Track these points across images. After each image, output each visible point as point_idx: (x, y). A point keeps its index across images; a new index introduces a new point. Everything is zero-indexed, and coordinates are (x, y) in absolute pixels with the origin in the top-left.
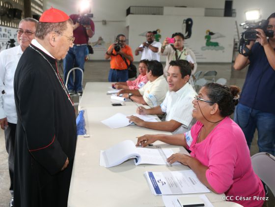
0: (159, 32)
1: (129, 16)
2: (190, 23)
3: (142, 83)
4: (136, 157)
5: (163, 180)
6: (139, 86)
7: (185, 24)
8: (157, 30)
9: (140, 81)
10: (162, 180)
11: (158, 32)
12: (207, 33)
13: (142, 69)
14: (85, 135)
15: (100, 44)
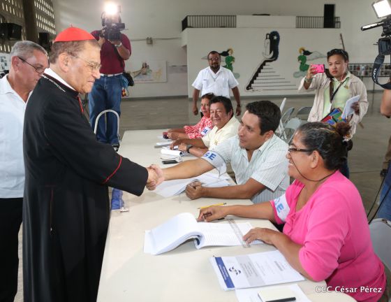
0: (232, 52)
1: (186, 29)
2: (275, 38)
3: (206, 128)
4: (197, 237)
5: (238, 267)
6: (203, 133)
7: (269, 41)
8: (228, 51)
9: (204, 126)
10: (235, 268)
11: (229, 53)
12: (300, 52)
13: (204, 108)
14: (122, 209)
15: (145, 74)
